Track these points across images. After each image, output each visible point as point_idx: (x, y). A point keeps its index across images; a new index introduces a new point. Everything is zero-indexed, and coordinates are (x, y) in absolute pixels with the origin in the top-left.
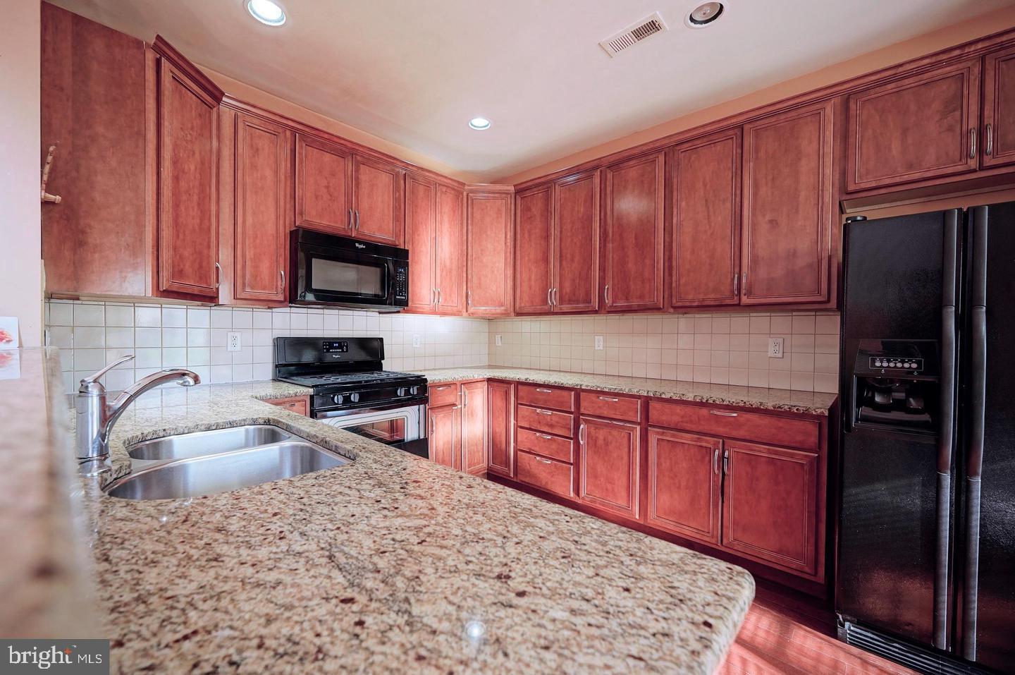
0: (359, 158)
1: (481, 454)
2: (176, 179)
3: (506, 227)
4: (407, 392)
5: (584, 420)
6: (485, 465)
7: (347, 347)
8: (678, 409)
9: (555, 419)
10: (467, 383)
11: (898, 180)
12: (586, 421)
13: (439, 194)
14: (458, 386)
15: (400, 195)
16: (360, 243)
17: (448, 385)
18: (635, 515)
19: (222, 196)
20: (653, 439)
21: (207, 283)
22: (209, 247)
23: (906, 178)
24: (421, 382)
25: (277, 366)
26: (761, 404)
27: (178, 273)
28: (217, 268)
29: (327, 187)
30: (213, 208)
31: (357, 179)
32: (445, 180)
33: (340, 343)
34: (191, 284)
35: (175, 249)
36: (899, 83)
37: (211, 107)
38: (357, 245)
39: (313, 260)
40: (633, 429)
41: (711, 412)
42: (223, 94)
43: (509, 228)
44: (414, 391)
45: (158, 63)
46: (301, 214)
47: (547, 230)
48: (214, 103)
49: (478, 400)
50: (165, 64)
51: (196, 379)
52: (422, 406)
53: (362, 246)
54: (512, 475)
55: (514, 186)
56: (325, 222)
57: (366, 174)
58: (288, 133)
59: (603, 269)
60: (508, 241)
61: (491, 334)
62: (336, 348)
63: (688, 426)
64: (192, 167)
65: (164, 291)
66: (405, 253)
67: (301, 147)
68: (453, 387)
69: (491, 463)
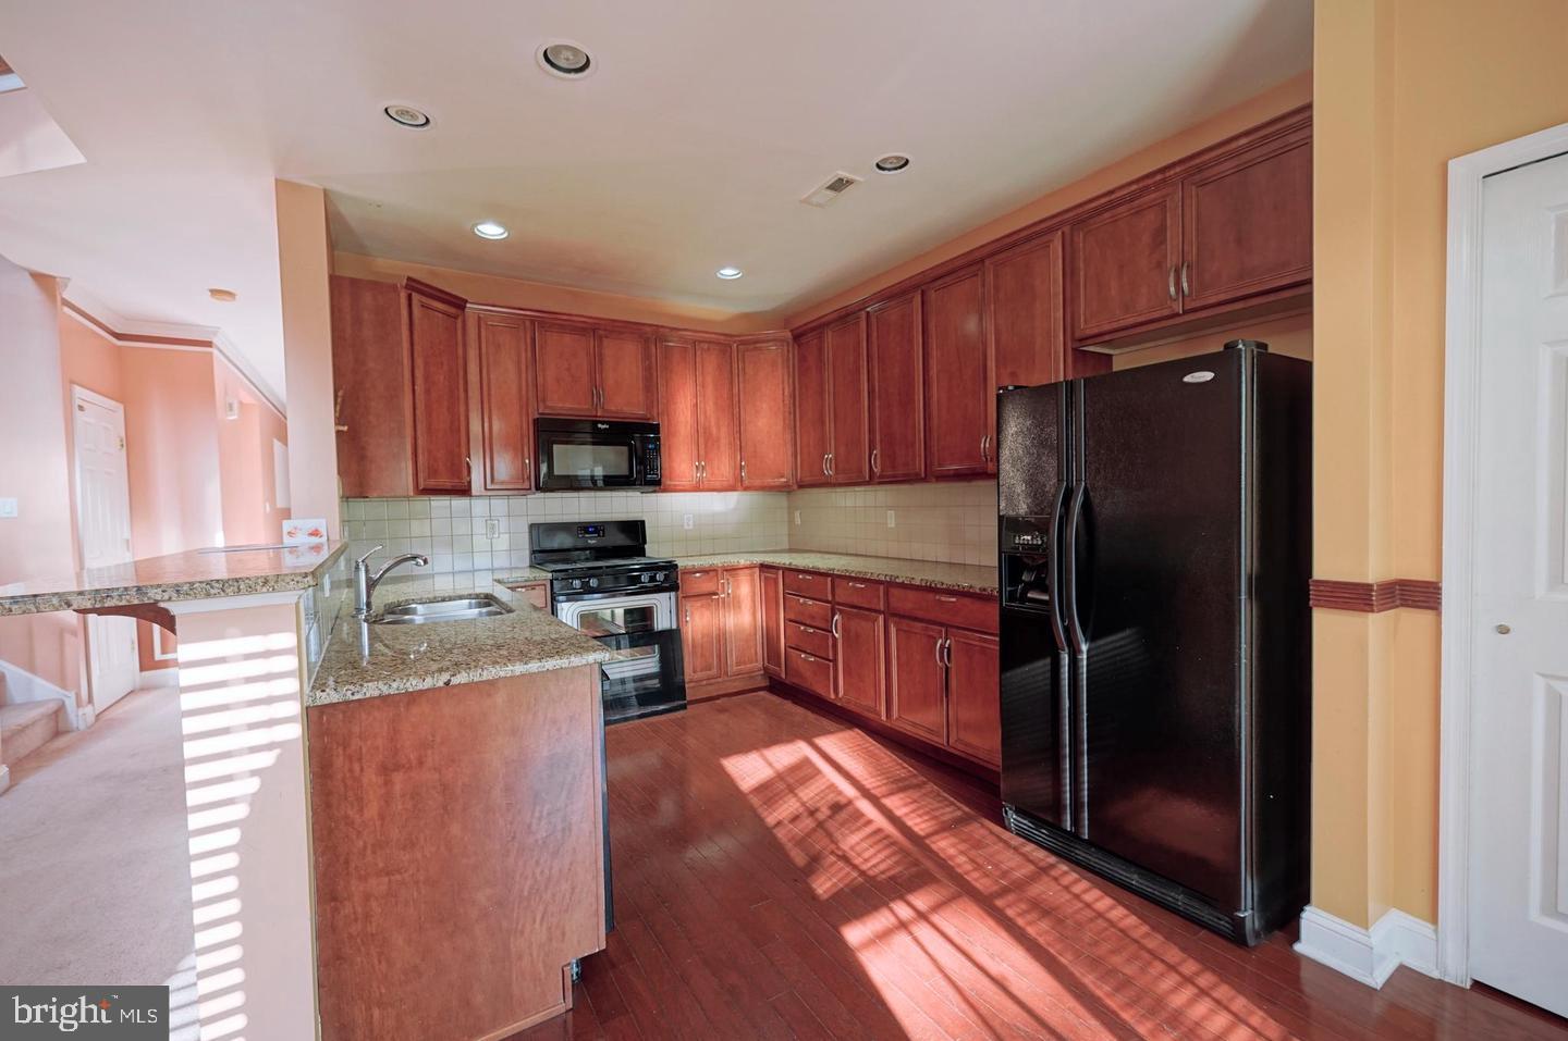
0: (601, 332)
1: (753, 651)
2: (428, 392)
3: (783, 383)
4: (652, 579)
5: (839, 610)
6: (760, 665)
7: (603, 531)
8: (911, 594)
9: (816, 609)
10: (732, 570)
11: (1115, 326)
12: (841, 612)
13: (698, 353)
14: (720, 572)
15: (651, 362)
16: (603, 423)
17: (705, 571)
18: (880, 715)
19: (470, 394)
20: (893, 630)
21: (458, 478)
22: (459, 446)
23: (1123, 323)
24: (670, 567)
25: (533, 552)
26: (971, 587)
27: (433, 472)
28: (468, 464)
29: (568, 369)
30: (462, 409)
31: (601, 355)
32: (707, 335)
33: (596, 527)
34: (445, 481)
35: (430, 452)
36: (1114, 212)
37: (456, 318)
38: (600, 426)
39: (555, 447)
40: (876, 620)
41: (937, 597)
42: (466, 301)
43: (786, 382)
44: (660, 576)
45: (410, 298)
46: (544, 400)
47: (821, 385)
48: (459, 312)
49: (745, 589)
50: (416, 297)
51: (425, 562)
52: (673, 594)
53: (604, 426)
54: (783, 676)
55: (791, 331)
56: (568, 405)
57: (610, 348)
58: (528, 323)
59: (871, 431)
60: (786, 399)
61: (791, 510)
62: (592, 533)
63: (920, 614)
64: (442, 378)
65: (423, 490)
66: (656, 429)
67: (540, 334)
68: (711, 573)
69: (766, 664)
